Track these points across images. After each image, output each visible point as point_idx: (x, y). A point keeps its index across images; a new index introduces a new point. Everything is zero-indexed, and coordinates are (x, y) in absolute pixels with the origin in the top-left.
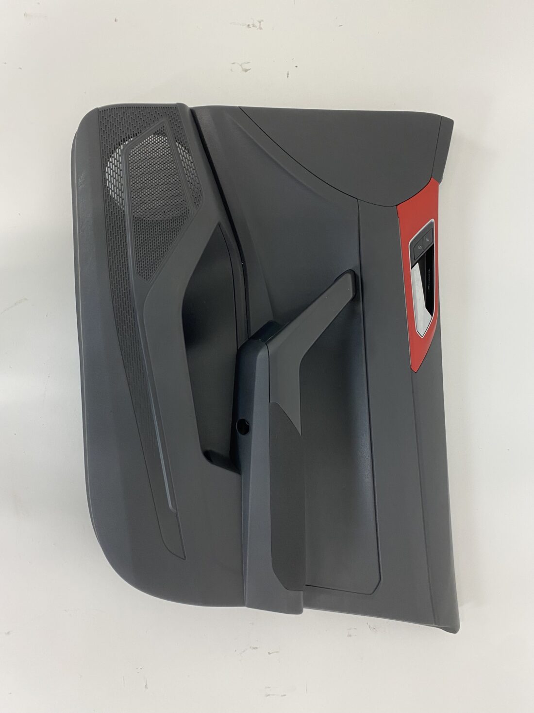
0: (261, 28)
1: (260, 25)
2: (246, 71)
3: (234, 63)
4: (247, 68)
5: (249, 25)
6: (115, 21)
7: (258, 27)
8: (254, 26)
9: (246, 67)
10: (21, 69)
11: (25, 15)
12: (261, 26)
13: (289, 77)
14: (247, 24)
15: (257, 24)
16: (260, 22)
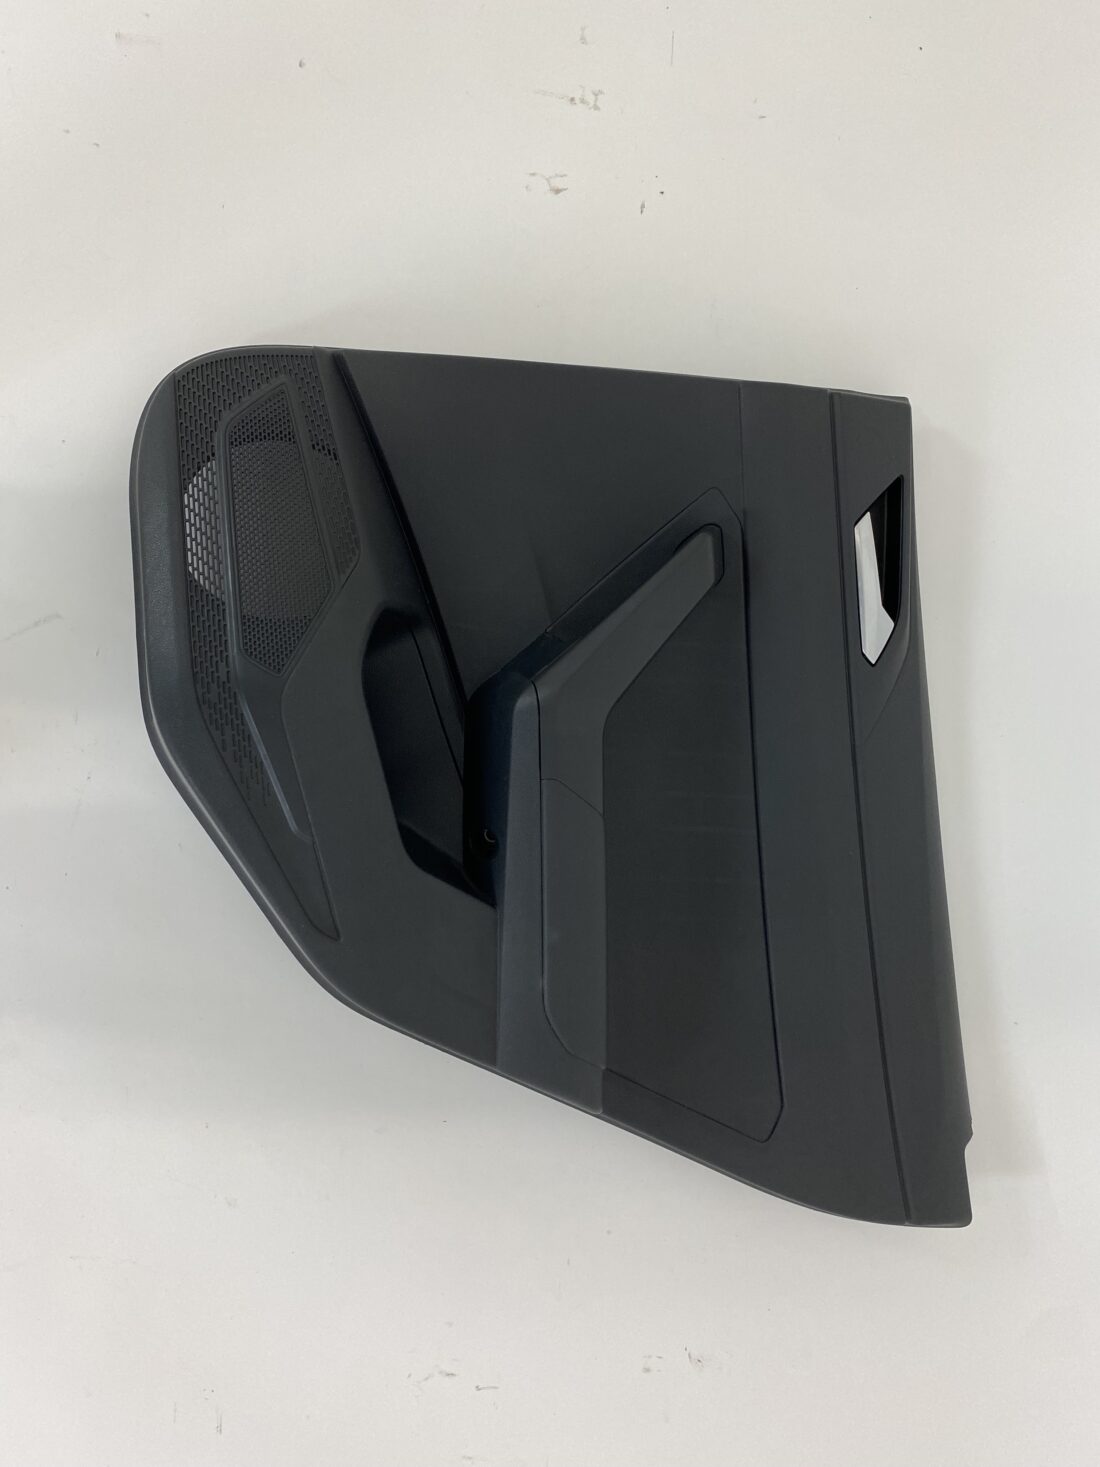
0: (596, 108)
1: (596, 100)
2: (558, 191)
3: (533, 174)
4: (560, 188)
5: (572, 99)
6: (300, 65)
7: (592, 103)
8: (583, 101)
9: (558, 183)
10: (97, 145)
11: (118, 36)
12: (598, 103)
13: (644, 213)
14: (571, 96)
15: (591, 99)
16: (596, 95)
